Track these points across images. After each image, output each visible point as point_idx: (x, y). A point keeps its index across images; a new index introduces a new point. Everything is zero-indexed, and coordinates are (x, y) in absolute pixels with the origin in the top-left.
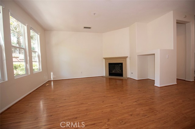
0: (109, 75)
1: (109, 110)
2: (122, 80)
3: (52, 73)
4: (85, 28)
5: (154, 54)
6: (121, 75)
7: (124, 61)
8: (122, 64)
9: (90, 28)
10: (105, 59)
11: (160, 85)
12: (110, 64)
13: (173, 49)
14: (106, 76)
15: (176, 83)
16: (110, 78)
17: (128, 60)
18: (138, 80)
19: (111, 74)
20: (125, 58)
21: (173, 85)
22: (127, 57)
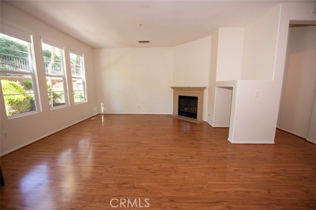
0: (179, 114)
4: (140, 42)
6: (194, 116)
8: (196, 98)
9: (148, 42)
10: (174, 88)
12: (180, 97)
14: (173, 115)
15: (273, 143)
17: (206, 92)
19: (181, 112)
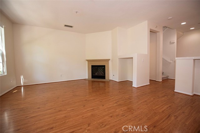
0: (92, 78)
1: (89, 114)
2: (104, 82)
3: (22, 77)
4: (66, 26)
5: (132, 58)
6: (104, 77)
7: (106, 63)
8: (104, 66)
9: (71, 27)
10: (88, 61)
11: (137, 85)
12: (92, 66)
13: (147, 54)
14: (88, 79)
15: (149, 84)
16: (92, 81)
17: (110, 62)
18: (119, 82)
19: (93, 76)
20: (108, 60)
21: (147, 85)
22: (110, 59)
